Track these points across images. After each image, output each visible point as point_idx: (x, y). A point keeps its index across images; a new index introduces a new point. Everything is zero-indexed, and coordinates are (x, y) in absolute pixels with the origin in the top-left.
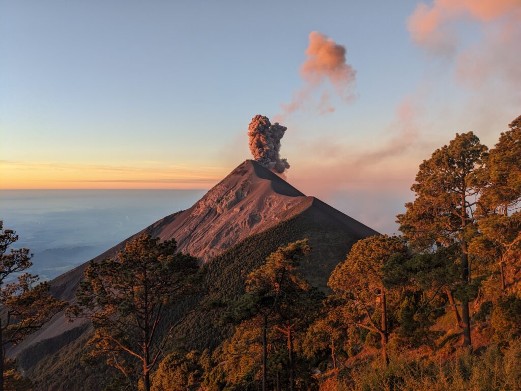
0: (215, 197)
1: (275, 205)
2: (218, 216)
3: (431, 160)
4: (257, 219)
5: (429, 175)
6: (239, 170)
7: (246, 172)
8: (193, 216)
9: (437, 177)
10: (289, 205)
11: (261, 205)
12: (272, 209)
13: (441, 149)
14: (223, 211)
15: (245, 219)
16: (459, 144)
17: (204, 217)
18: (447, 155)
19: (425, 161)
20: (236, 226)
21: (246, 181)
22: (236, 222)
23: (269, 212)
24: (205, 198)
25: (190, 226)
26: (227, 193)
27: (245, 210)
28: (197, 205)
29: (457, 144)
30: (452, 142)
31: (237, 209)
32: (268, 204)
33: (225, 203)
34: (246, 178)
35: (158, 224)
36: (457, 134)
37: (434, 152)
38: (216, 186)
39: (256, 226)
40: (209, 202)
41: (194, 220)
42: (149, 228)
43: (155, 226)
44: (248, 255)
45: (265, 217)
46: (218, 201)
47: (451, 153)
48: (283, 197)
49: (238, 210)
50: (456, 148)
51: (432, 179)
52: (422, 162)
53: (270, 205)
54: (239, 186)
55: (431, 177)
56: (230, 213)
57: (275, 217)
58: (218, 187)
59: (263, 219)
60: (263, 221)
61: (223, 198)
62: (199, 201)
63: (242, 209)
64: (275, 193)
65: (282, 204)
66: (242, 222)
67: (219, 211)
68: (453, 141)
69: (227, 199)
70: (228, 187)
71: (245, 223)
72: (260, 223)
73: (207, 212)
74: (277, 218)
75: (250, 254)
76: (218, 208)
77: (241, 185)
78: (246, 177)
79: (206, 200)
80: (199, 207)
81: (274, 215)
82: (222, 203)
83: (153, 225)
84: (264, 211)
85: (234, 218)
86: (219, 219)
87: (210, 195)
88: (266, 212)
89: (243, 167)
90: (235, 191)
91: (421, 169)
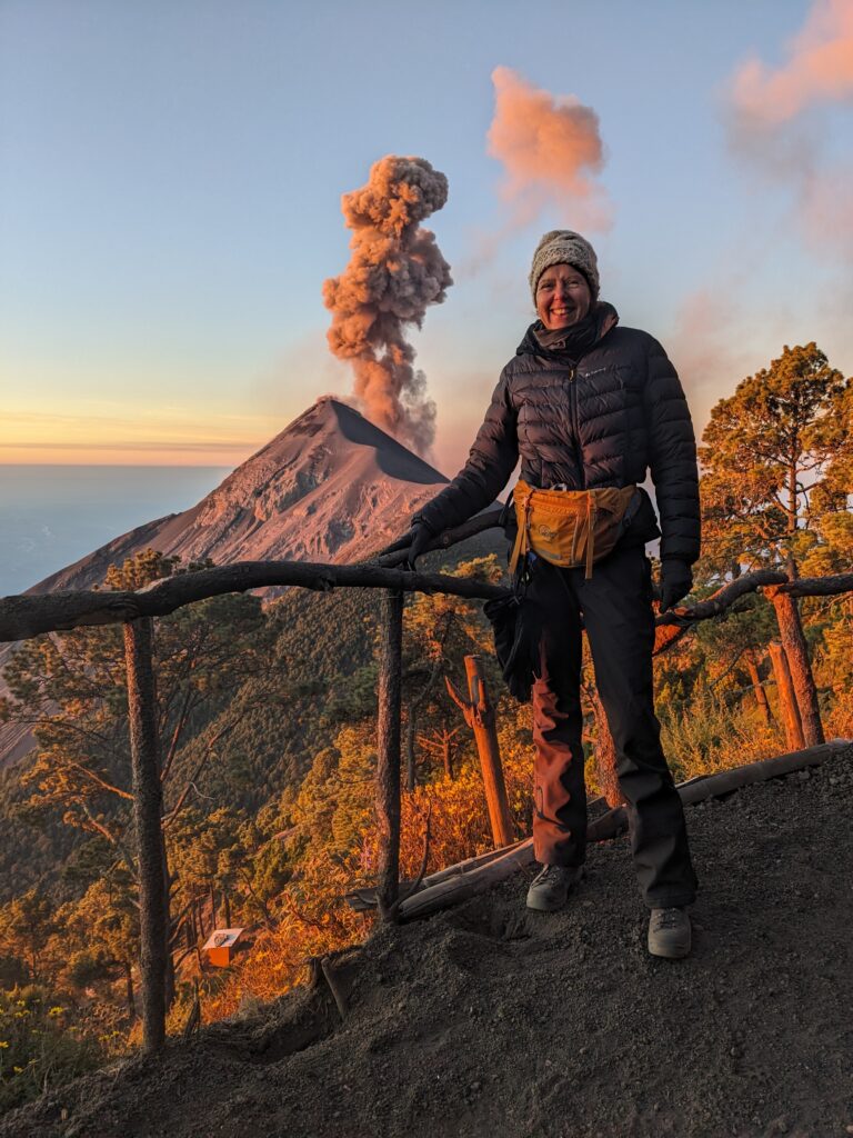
0: (251, 484)
1: (385, 502)
2: (257, 528)
3: (734, 399)
4: (345, 532)
5: (730, 430)
6: (304, 424)
7: (319, 428)
8: (200, 526)
9: (745, 434)
10: (415, 501)
11: (353, 502)
12: (378, 511)
13: (754, 378)
14: (268, 515)
15: (318, 533)
16: (790, 368)
17: (227, 529)
18: (766, 389)
19: (722, 401)
20: (299, 548)
21: (320, 447)
22: (299, 541)
23: (372, 518)
24: (227, 486)
25: (193, 549)
26: (277, 475)
27: (319, 514)
28: (209, 503)
29: (786, 368)
30: (776, 363)
31: (300, 511)
32: (369, 499)
33: (274, 497)
34: (320, 442)
35: (120, 543)
36: (786, 347)
37: (740, 382)
38: (252, 459)
39: (343, 549)
40: (236, 495)
41: (204, 536)
42: (98, 553)
43: (113, 549)
44: (327, 612)
45: (363, 528)
46: (258, 493)
47: (773, 385)
48: (402, 484)
49: (304, 514)
50: (784, 374)
51: (737, 436)
52: (717, 404)
53: (374, 501)
54: (304, 460)
55: (735, 433)
56: (284, 520)
57: (386, 529)
58: (257, 461)
59: (359, 532)
60: (358, 538)
61: (267, 486)
62: (214, 492)
63: (311, 510)
64: (386, 476)
65: (400, 499)
66: (313, 540)
67: (259, 515)
68: (777, 361)
69: (278, 489)
70: (278, 461)
71: (319, 541)
72: (353, 543)
73: (232, 517)
74: (389, 532)
75: (331, 609)
76: (258, 508)
77: (310, 456)
78: (319, 439)
79: (229, 490)
80: (213, 506)
81: (383, 525)
82: (267, 498)
83: (109, 546)
84: (361, 515)
85: (295, 530)
86: (261, 532)
87: (238, 479)
88: (366, 518)
89: (313, 417)
90: (296, 470)
91: (714, 417)
